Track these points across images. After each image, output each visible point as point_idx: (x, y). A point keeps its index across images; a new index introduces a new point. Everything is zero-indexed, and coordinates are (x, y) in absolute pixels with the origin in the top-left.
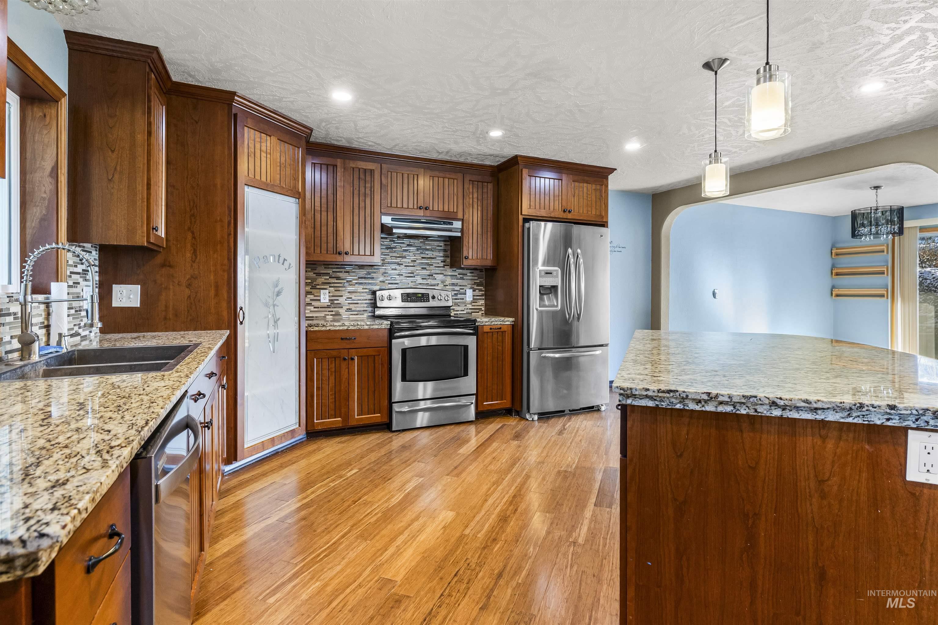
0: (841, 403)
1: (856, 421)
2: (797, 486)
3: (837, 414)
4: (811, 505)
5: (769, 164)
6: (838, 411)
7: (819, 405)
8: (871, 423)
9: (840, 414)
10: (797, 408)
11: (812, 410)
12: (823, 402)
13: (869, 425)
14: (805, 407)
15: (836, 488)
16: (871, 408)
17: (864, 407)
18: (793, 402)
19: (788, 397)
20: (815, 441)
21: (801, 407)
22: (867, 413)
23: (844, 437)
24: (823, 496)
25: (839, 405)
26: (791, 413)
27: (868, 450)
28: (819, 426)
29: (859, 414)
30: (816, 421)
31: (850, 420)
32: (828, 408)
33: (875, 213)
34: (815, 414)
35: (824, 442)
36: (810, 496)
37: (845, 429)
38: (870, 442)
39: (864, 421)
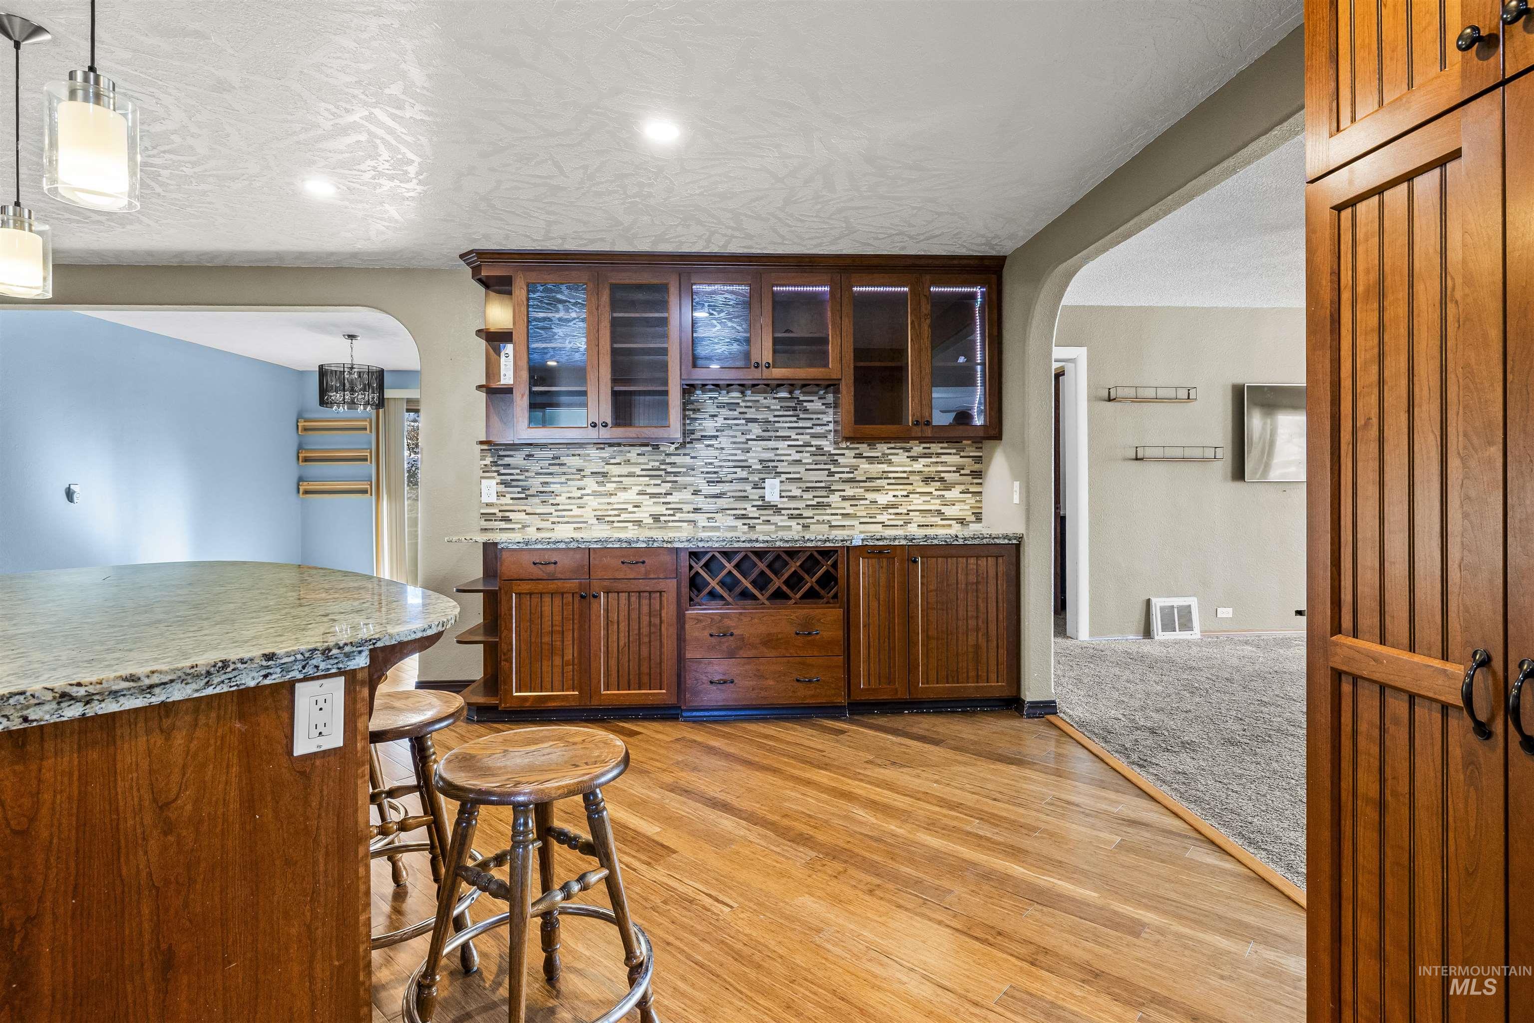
0: (193, 667)
1: (218, 690)
2: (118, 829)
3: (188, 686)
4: (146, 853)
5: (174, 262)
6: (190, 681)
7: (155, 679)
8: (243, 687)
9: (195, 686)
10: (115, 694)
11: (143, 690)
12: (161, 672)
13: (240, 692)
14: (129, 689)
15: (189, 807)
16: (239, 665)
17: (229, 666)
18: (105, 685)
19: (94, 679)
20: (152, 741)
21: (122, 690)
22: (235, 673)
23: (202, 720)
24: (168, 828)
25: (189, 671)
26: (103, 705)
27: (240, 731)
28: (159, 713)
29: (223, 677)
30: (150, 708)
31: (210, 691)
32: (172, 681)
33: (350, 373)
34: (148, 696)
35: (167, 739)
36: (144, 839)
37: (203, 707)
38: (242, 717)
39: (231, 687)
